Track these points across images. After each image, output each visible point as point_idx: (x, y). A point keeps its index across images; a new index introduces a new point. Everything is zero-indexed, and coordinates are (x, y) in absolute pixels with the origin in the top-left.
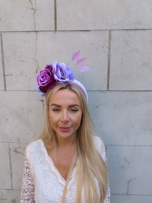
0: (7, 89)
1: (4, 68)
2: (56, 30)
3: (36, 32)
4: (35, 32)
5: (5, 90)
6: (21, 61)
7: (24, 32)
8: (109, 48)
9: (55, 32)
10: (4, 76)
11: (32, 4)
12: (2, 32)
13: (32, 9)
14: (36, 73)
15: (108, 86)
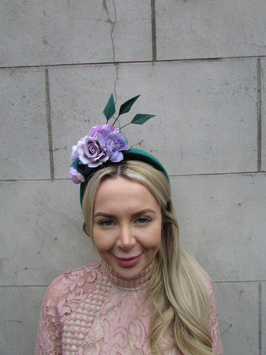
0: (56, 177)
1: (50, 135)
2: (154, 60)
3: (115, 63)
4: (113, 64)
5: (53, 178)
6: (85, 121)
7: (93, 65)
8: (258, 91)
9: (153, 64)
10: (51, 151)
11: (107, 12)
12: (49, 67)
13: (109, 21)
15: (259, 162)
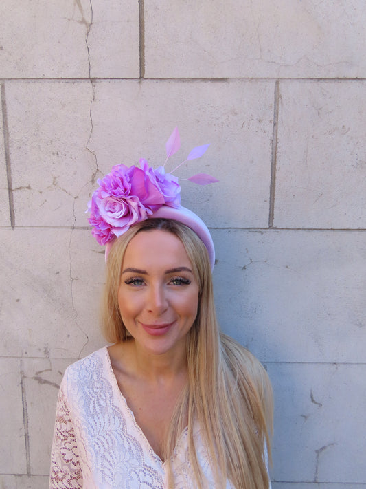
0: (17, 223)
1: (8, 170)
2: (142, 77)
3: (92, 80)
4: (89, 80)
5: (13, 225)
6: (53, 154)
7: (63, 81)
8: (275, 124)
9: (140, 82)
10: (10, 190)
11: (81, 9)
12: (6, 81)
13: (83, 21)
14: (90, 183)
15: (271, 216)
